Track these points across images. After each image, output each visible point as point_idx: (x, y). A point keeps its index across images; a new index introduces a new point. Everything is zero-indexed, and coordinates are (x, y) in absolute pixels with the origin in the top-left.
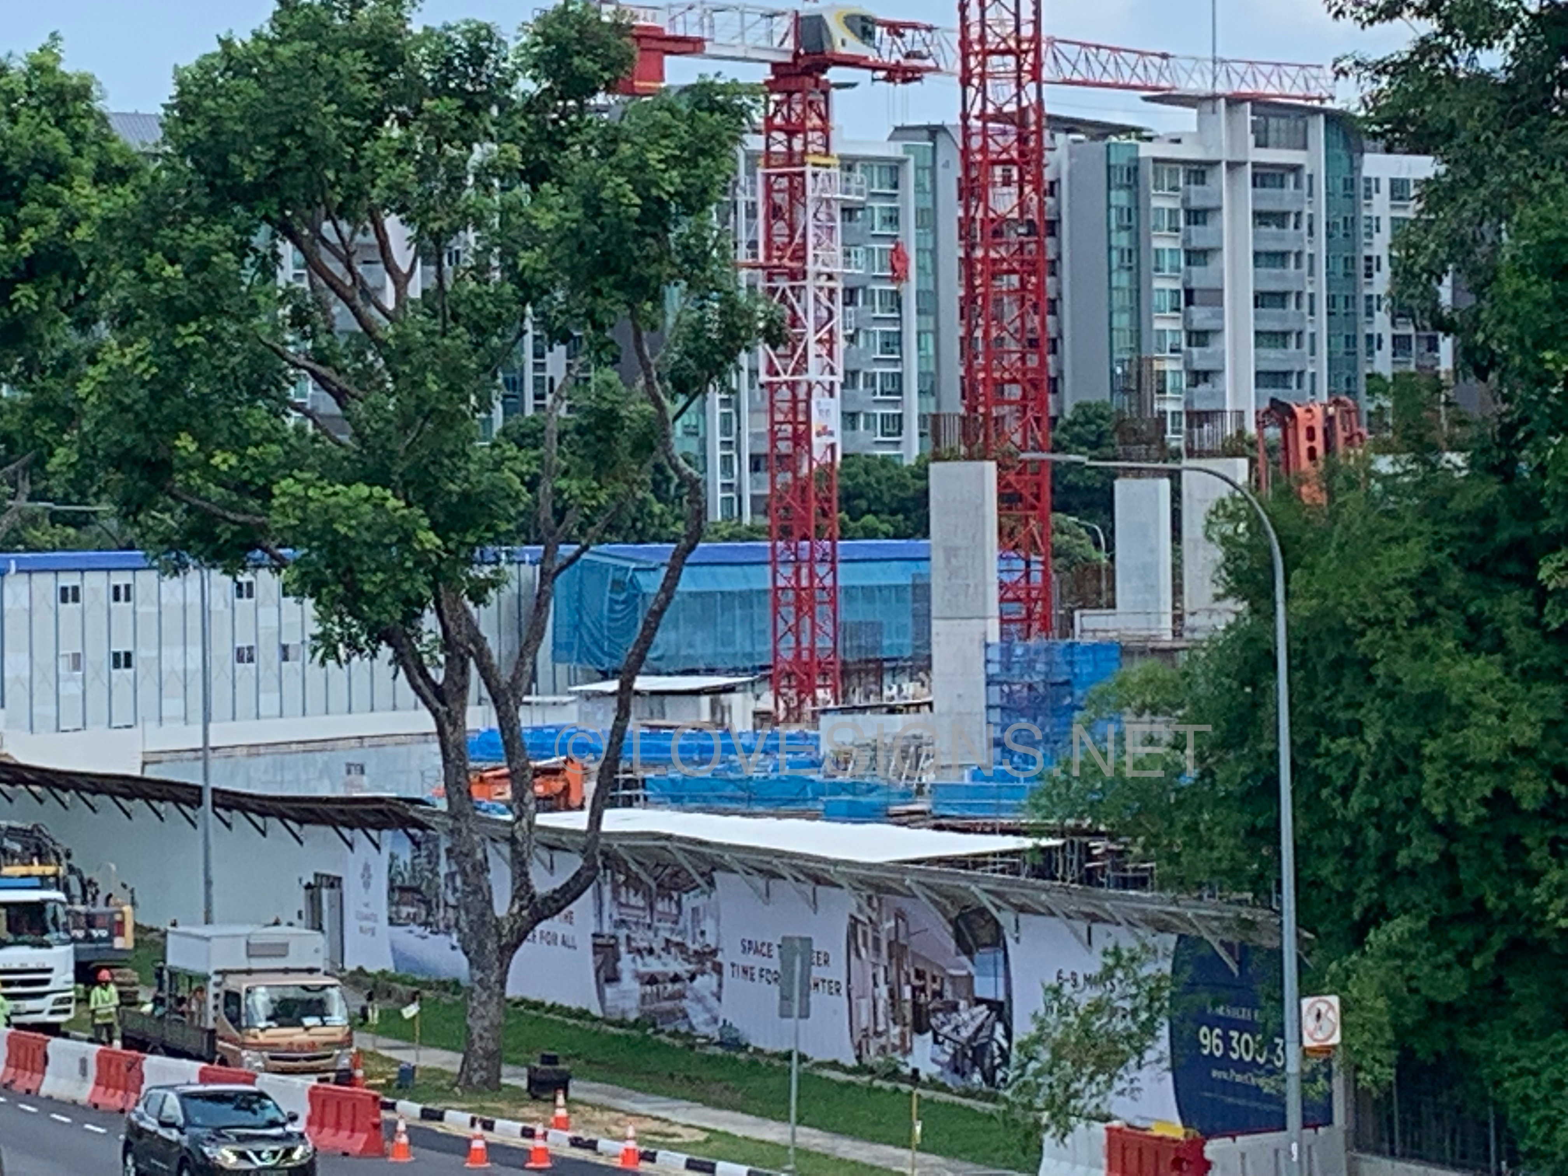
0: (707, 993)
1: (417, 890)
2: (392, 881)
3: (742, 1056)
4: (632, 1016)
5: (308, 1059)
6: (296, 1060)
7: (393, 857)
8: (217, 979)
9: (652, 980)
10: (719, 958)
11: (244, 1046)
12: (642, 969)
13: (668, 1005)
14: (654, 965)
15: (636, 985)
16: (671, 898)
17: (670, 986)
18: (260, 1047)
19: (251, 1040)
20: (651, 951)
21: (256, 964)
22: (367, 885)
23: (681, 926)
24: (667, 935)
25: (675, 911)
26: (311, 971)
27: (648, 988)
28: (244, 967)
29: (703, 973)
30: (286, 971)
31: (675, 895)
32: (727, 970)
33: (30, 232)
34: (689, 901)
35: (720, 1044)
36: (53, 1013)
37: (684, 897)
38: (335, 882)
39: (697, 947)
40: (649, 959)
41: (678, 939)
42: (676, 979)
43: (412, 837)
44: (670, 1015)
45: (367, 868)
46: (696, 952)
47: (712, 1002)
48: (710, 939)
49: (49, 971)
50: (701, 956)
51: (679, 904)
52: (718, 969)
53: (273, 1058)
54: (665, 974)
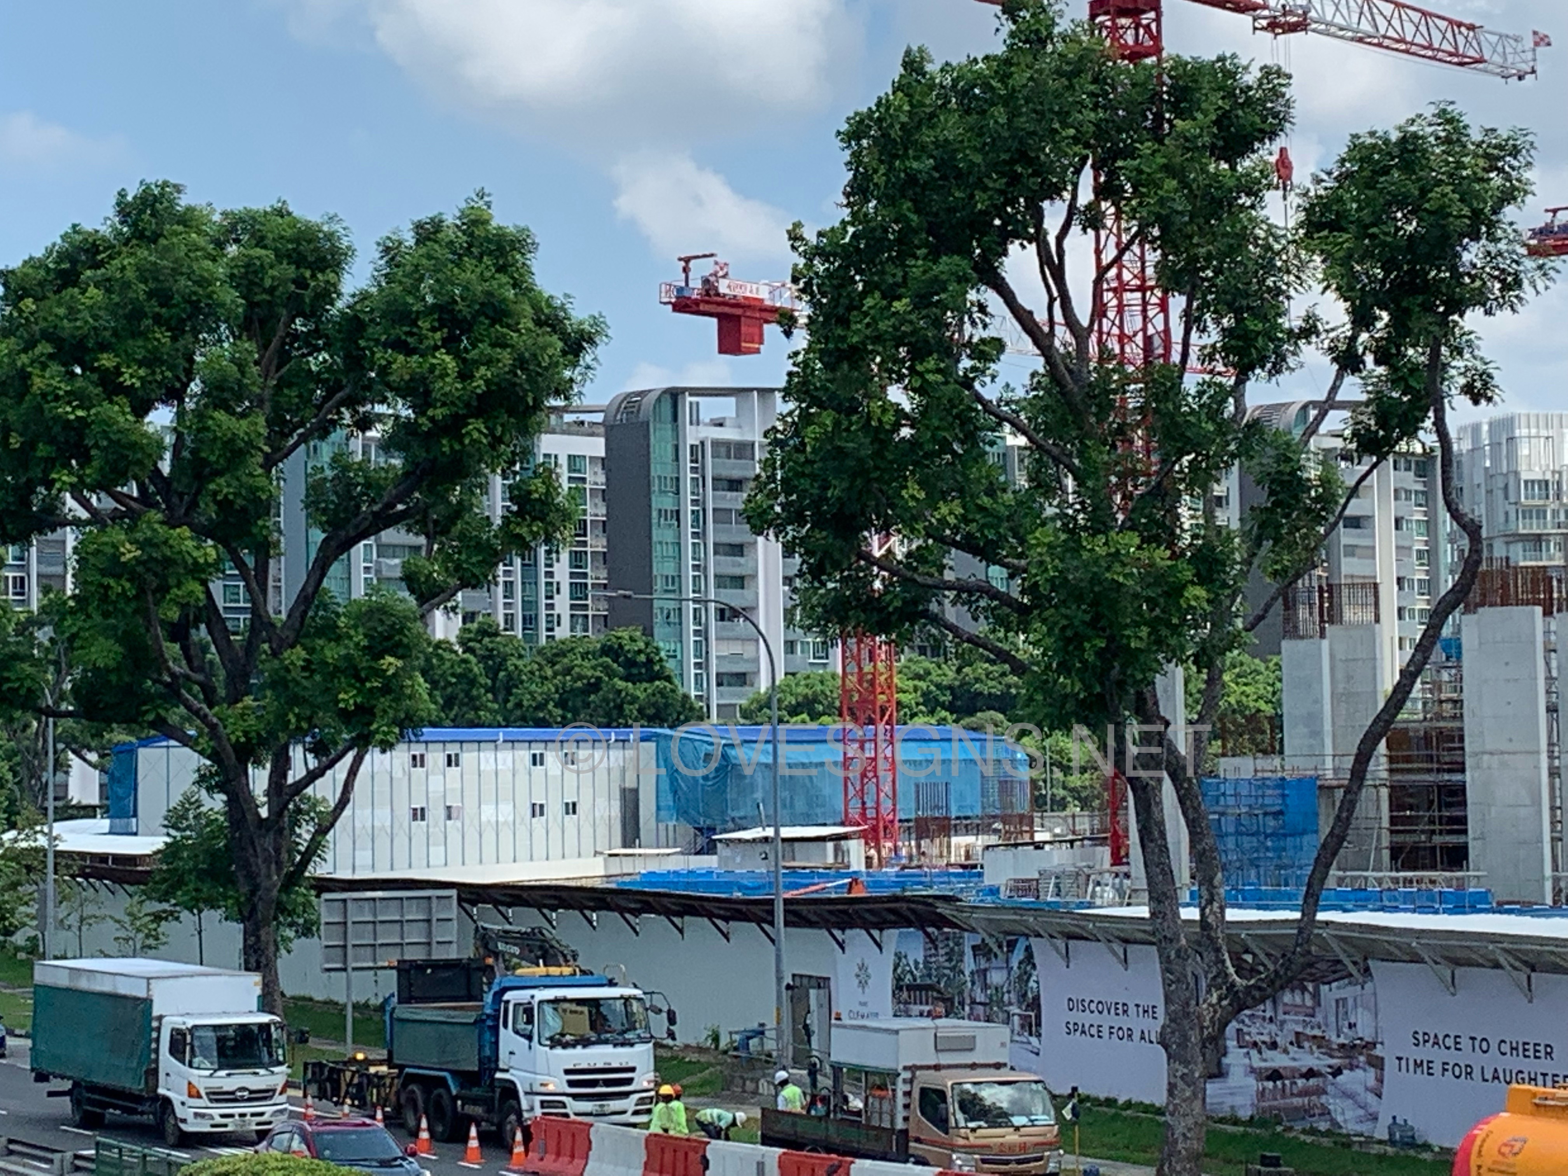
0: (1360, 1089)
1: (930, 988)
2: (898, 979)
3: (1426, 1156)
4: (1245, 1114)
5: (1019, 1162)
6: (1007, 1162)
7: (898, 956)
8: (907, 1075)
9: (1275, 1075)
10: (1378, 1051)
11: (954, 1148)
12: (1257, 1063)
13: (1297, 1101)
14: (1277, 1060)
15: (1251, 1081)
16: (1304, 989)
17: (1301, 1082)
18: (970, 1149)
19: (961, 1142)
20: (1274, 1046)
21: (945, 1059)
22: (863, 984)
23: (1319, 1018)
24: (1300, 1029)
25: (1309, 1002)
26: (998, 1066)
27: (1270, 1084)
28: (932, 1062)
29: (1352, 1068)
30: (973, 1066)
31: (1310, 986)
32: (1390, 1065)
33: (483, 370)
34: (1330, 993)
35: (1392, 1142)
36: (636, 1113)
37: (1324, 988)
38: (822, 983)
39: (1342, 1040)
40: (1268, 1053)
41: (1317, 1032)
42: (1311, 1073)
43: (927, 935)
44: (1306, 1112)
45: (862, 967)
46: (1342, 1046)
47: (1371, 1098)
48: (1365, 1031)
49: (632, 1070)
50: (1349, 1050)
51: (1316, 996)
52: (1377, 1063)
53: (984, 1161)
54: (1293, 1070)
